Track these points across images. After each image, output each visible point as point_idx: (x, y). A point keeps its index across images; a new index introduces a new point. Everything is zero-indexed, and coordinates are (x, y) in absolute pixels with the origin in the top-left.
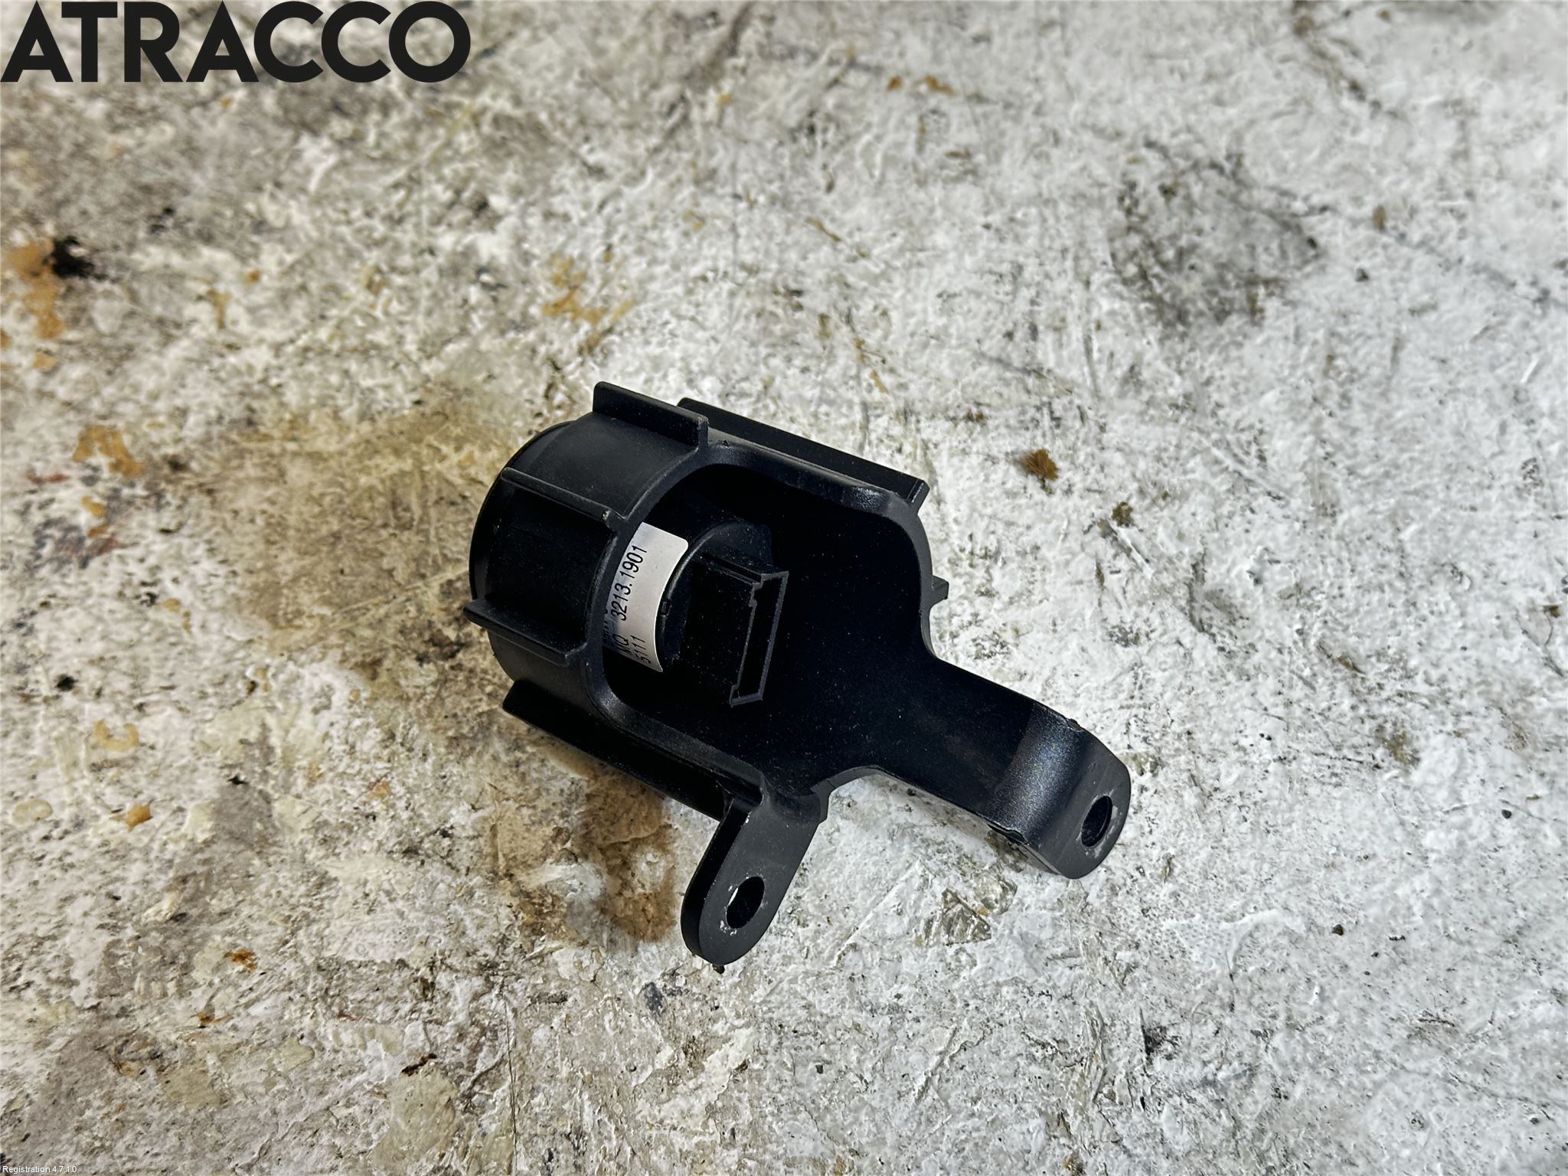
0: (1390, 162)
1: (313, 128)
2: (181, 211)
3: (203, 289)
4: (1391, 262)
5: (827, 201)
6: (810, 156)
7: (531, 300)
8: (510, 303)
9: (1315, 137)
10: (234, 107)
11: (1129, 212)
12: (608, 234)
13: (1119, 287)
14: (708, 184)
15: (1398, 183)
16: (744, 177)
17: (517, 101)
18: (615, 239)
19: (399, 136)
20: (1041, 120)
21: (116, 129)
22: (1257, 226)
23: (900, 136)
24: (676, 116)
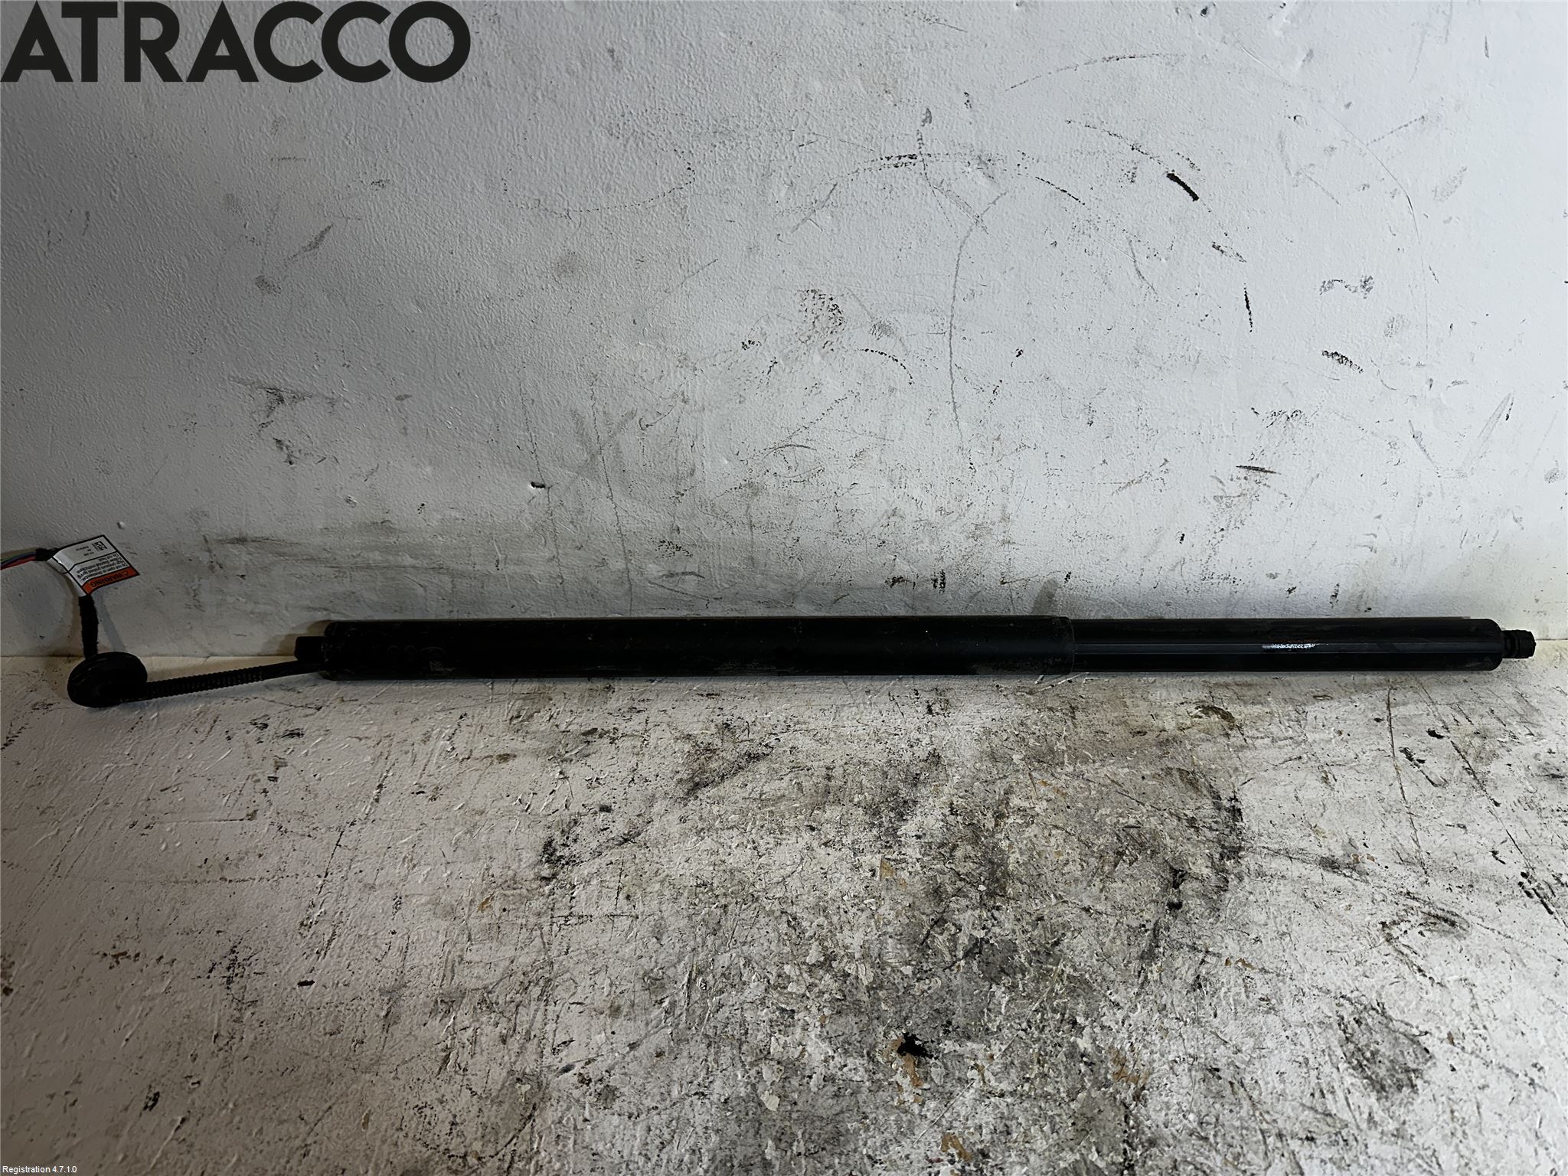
0: (1447, 1010)
1: (994, 980)
2: (953, 1022)
3: (972, 1063)
4: (1462, 1062)
5: (1216, 1022)
6: (1202, 999)
7: (1107, 1073)
8: (1100, 1075)
9: (1410, 995)
10: (962, 970)
11: (1345, 1033)
12: (1130, 1037)
13: (1351, 1071)
14: (1164, 1012)
15: (1452, 1020)
16: (1178, 1009)
17: (1075, 970)
18: (1133, 1040)
19: (1032, 985)
20: (1295, 982)
21: (919, 980)
22: (1401, 1041)
23: (1237, 989)
24: (1142, 978)
